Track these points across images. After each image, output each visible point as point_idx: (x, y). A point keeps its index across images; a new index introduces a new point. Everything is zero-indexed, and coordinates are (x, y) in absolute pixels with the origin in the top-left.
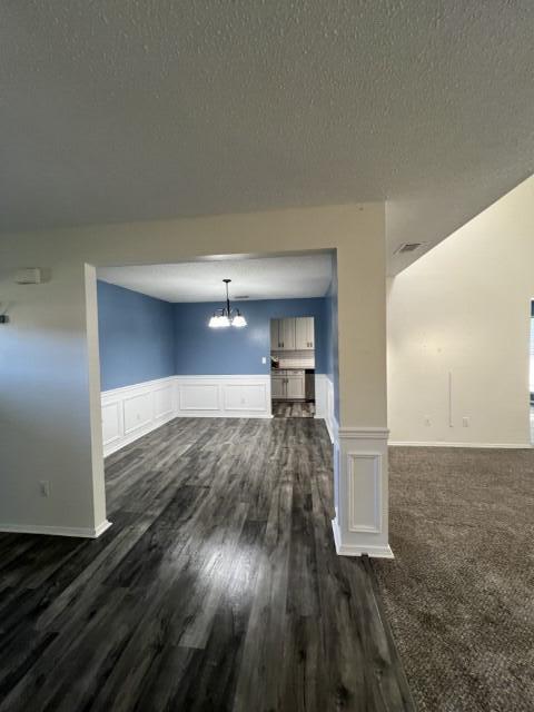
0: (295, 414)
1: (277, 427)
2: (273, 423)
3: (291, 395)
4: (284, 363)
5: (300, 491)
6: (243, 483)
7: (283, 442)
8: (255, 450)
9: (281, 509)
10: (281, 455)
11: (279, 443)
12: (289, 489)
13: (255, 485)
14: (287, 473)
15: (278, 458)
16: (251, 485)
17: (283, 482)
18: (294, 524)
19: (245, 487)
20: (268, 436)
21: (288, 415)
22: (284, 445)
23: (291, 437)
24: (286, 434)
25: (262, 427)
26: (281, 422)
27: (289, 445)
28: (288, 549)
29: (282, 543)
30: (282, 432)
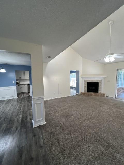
0: (25, 96)
1: (19, 100)
2: (17, 99)
3: (23, 91)
4: (21, 83)
5: (24, 116)
6: (5, 119)
7: (20, 104)
8: (10, 108)
9: (18, 122)
10: (19, 107)
11: (19, 104)
12: (21, 116)
13: (9, 118)
14: (21, 112)
15: (18, 109)
16: (8, 118)
17: (19, 115)
18: (21, 125)
19: (6, 119)
20: (15, 103)
21: (22, 97)
22: (20, 105)
23: (23, 102)
24: (21, 102)
25: (13, 101)
26: (20, 99)
27: (22, 104)
28: (19, 132)
29: (17, 131)
30: (20, 101)
